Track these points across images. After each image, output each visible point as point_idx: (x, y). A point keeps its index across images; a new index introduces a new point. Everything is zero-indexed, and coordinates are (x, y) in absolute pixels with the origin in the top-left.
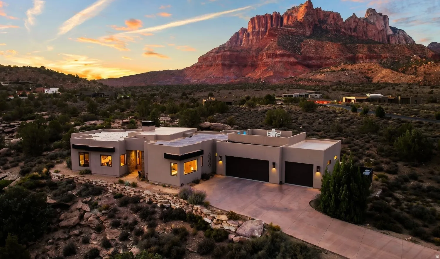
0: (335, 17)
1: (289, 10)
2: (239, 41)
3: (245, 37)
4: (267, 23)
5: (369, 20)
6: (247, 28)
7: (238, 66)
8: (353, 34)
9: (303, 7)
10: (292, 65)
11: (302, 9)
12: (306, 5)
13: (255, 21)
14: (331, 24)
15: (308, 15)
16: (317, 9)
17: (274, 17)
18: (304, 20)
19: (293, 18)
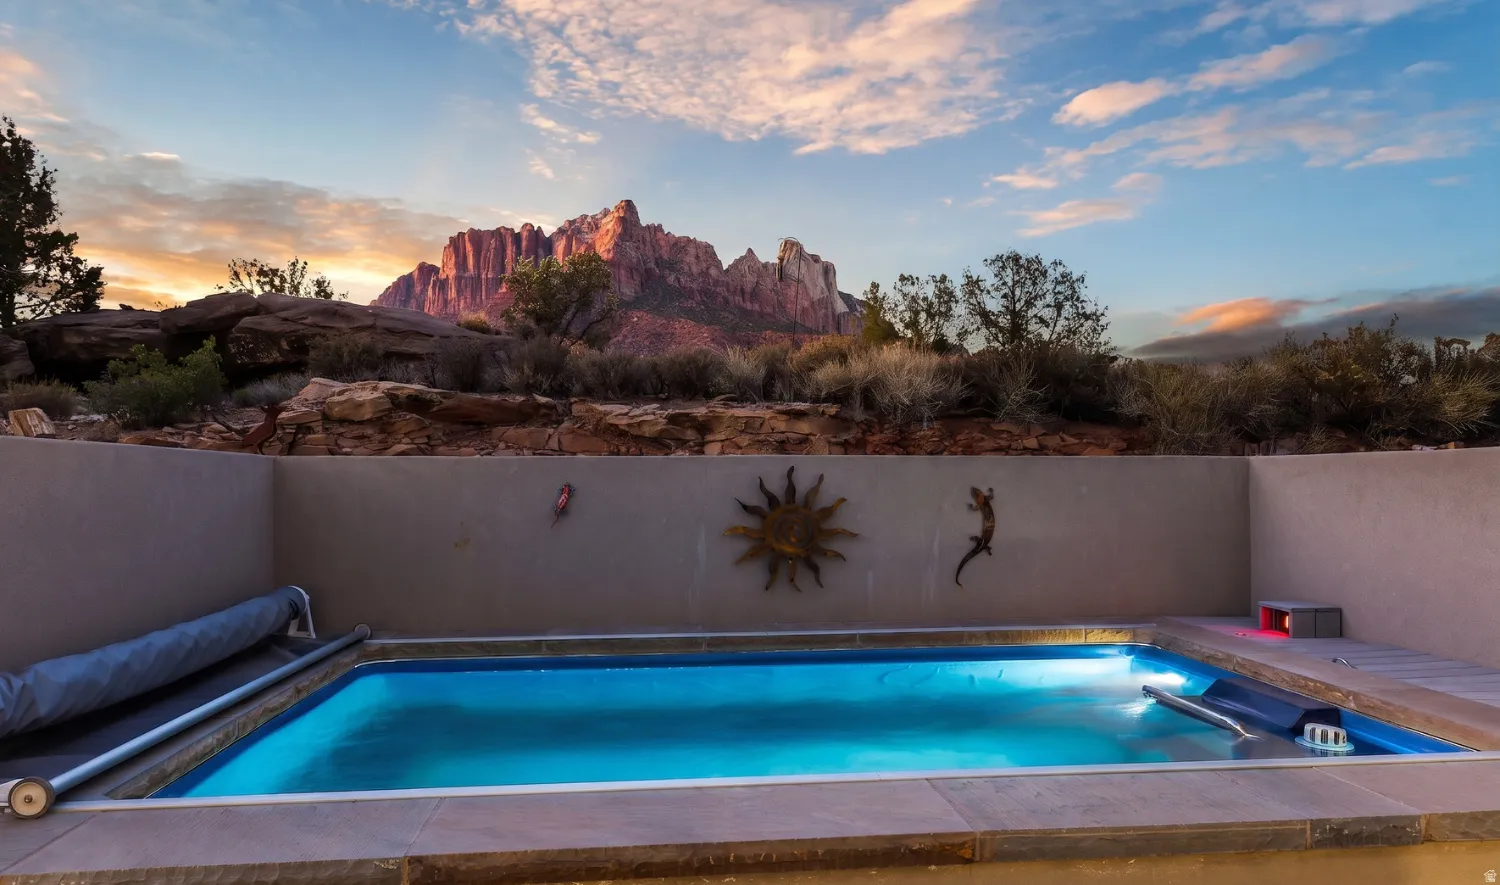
0: (702, 254)
1: (571, 223)
2: (415, 301)
3: (433, 291)
4: (503, 258)
6: (439, 264)
9: (611, 219)
11: (609, 224)
12: (621, 214)
13: (465, 246)
14: (691, 275)
15: (625, 242)
16: (651, 228)
17: (524, 240)
18: (616, 255)
19: (584, 247)
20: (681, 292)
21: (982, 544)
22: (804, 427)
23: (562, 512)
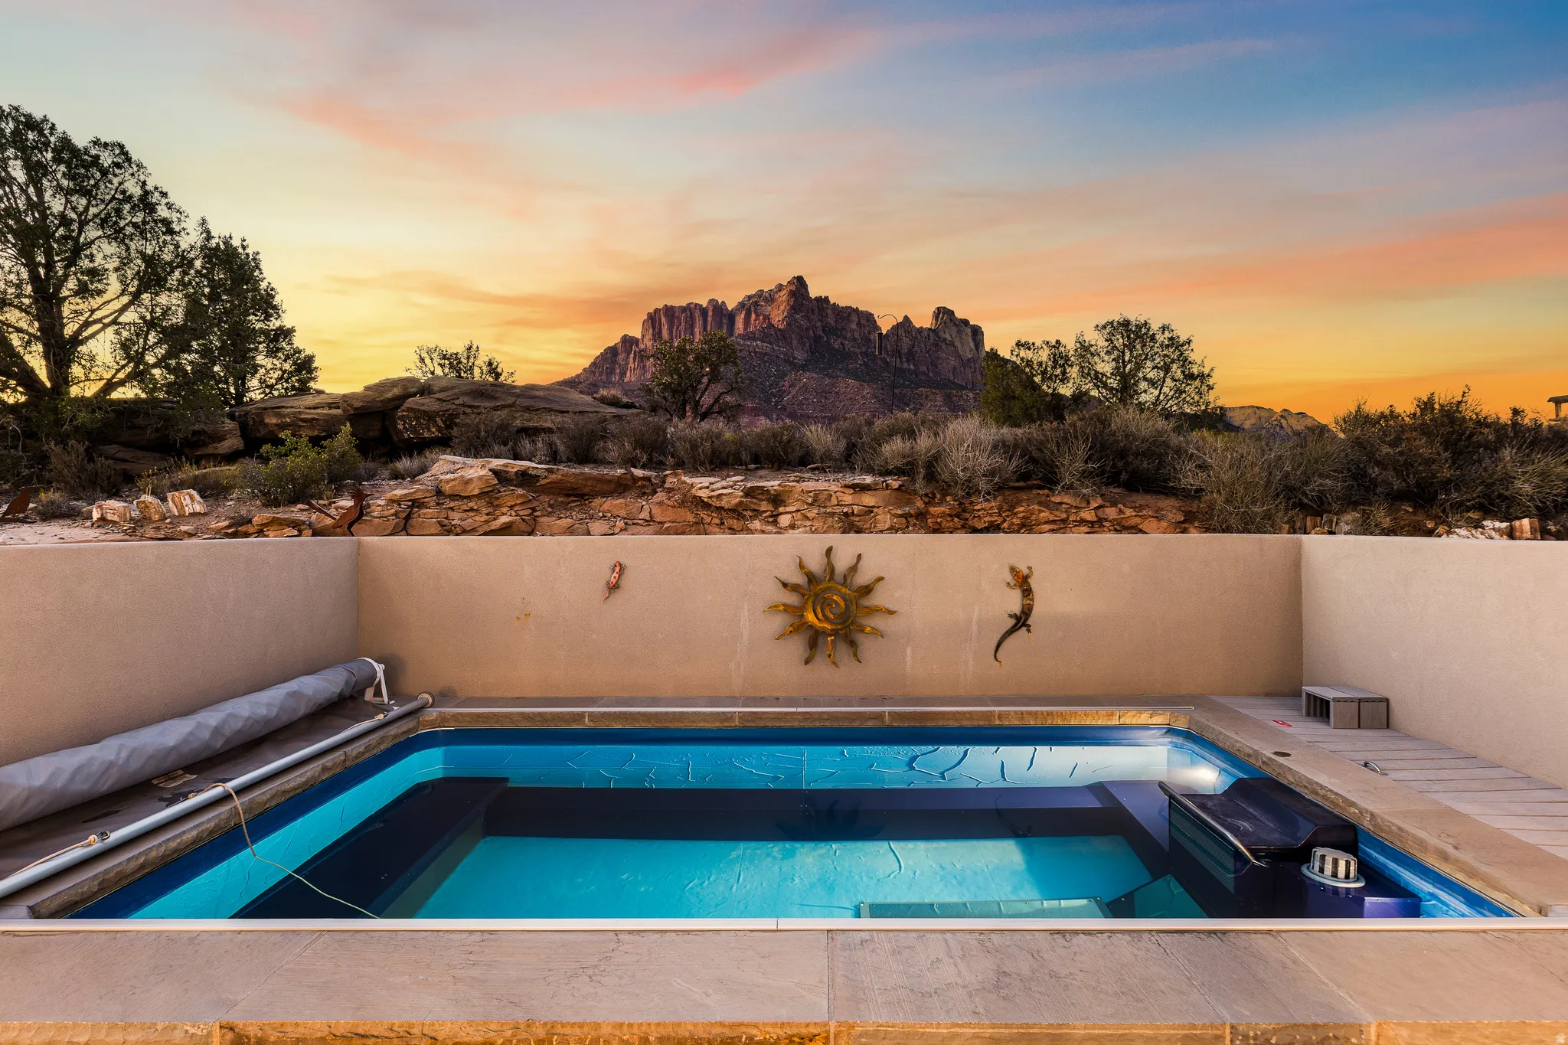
0: (863, 322)
1: (749, 297)
2: (618, 371)
3: (634, 359)
4: (692, 326)
5: (941, 334)
6: (639, 336)
8: (905, 366)
9: (784, 292)
11: (783, 296)
12: (793, 288)
13: (660, 319)
14: (854, 340)
15: (796, 313)
16: (819, 299)
17: (710, 313)
18: (788, 324)
19: (761, 318)
20: (845, 356)
21: (1021, 620)
22: (868, 500)
23: (613, 587)
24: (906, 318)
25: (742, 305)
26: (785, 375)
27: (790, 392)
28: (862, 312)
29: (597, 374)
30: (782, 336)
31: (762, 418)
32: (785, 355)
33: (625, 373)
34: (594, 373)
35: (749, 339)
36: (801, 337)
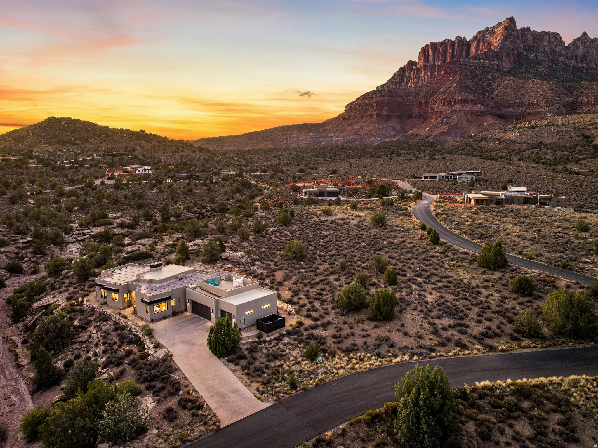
0: (552, 40)
1: (480, 33)
2: (405, 80)
3: (414, 73)
4: (446, 53)
6: (417, 60)
7: (400, 117)
8: (580, 65)
9: (501, 28)
10: (476, 115)
11: (500, 30)
12: (506, 25)
13: (428, 50)
14: (545, 51)
15: (507, 40)
16: (523, 30)
17: (456, 45)
18: (501, 48)
19: (486, 44)
20: (538, 62)
24: (584, 34)
25: (475, 38)
26: (495, 79)
27: (497, 89)
28: (552, 34)
29: (395, 83)
30: (497, 55)
31: (479, 105)
32: (497, 66)
33: (409, 81)
34: (393, 82)
35: (476, 59)
36: (509, 55)
